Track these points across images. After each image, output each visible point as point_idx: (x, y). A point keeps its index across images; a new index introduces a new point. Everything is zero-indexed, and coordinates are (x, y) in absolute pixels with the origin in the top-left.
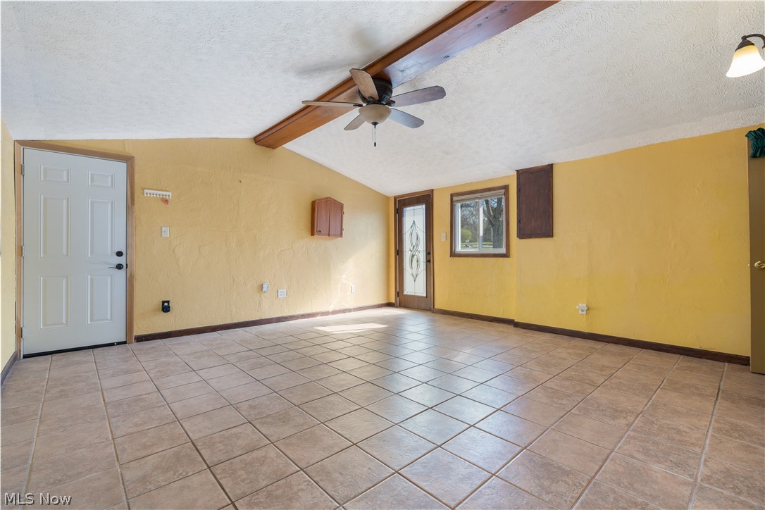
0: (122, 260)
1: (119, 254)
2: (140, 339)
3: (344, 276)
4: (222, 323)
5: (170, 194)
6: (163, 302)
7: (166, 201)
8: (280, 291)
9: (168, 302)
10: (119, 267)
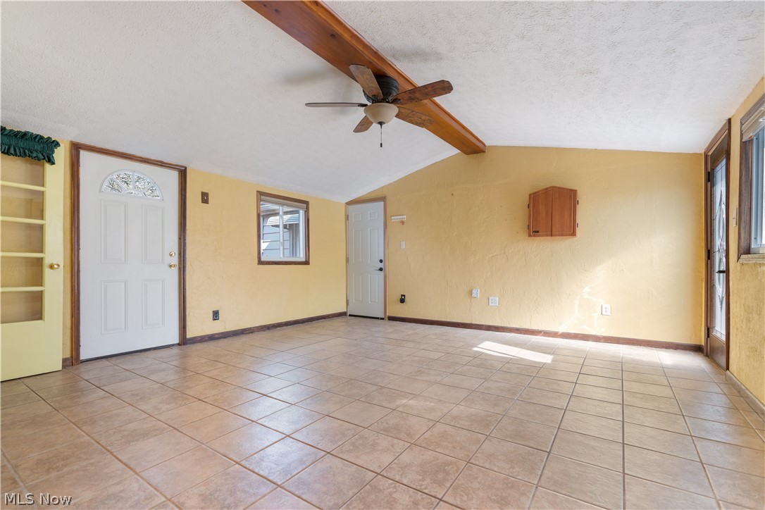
0: (381, 265)
1: (381, 261)
2: (391, 319)
3: (587, 289)
4: (438, 320)
5: (405, 217)
6: (402, 296)
7: (403, 223)
8: (490, 298)
9: (404, 296)
10: (381, 269)
